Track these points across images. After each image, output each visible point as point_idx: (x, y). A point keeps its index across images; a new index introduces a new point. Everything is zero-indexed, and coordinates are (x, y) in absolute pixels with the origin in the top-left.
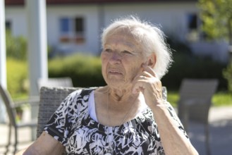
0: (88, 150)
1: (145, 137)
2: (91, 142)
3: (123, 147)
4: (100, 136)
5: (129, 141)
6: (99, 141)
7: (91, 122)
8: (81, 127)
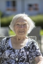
0: (9, 57)
1: (28, 53)
2: (10, 54)
3: (21, 56)
4: (13, 52)
5: (22, 54)
6: (13, 54)
7: (10, 48)
8: (7, 50)
